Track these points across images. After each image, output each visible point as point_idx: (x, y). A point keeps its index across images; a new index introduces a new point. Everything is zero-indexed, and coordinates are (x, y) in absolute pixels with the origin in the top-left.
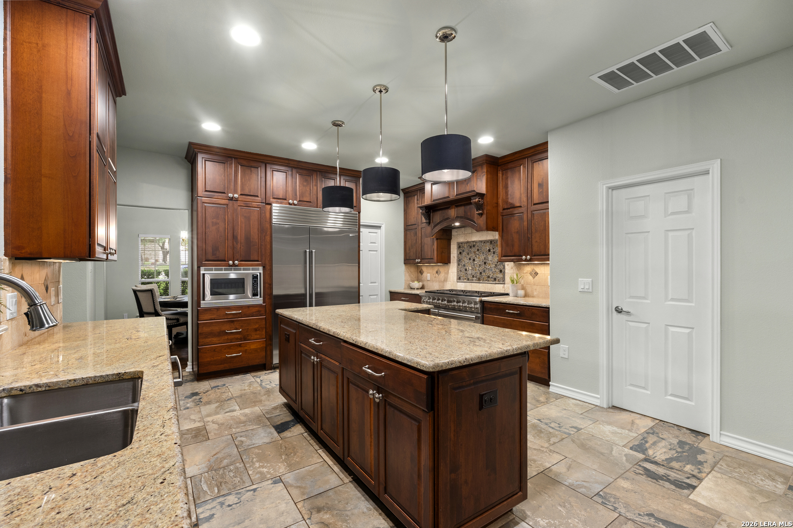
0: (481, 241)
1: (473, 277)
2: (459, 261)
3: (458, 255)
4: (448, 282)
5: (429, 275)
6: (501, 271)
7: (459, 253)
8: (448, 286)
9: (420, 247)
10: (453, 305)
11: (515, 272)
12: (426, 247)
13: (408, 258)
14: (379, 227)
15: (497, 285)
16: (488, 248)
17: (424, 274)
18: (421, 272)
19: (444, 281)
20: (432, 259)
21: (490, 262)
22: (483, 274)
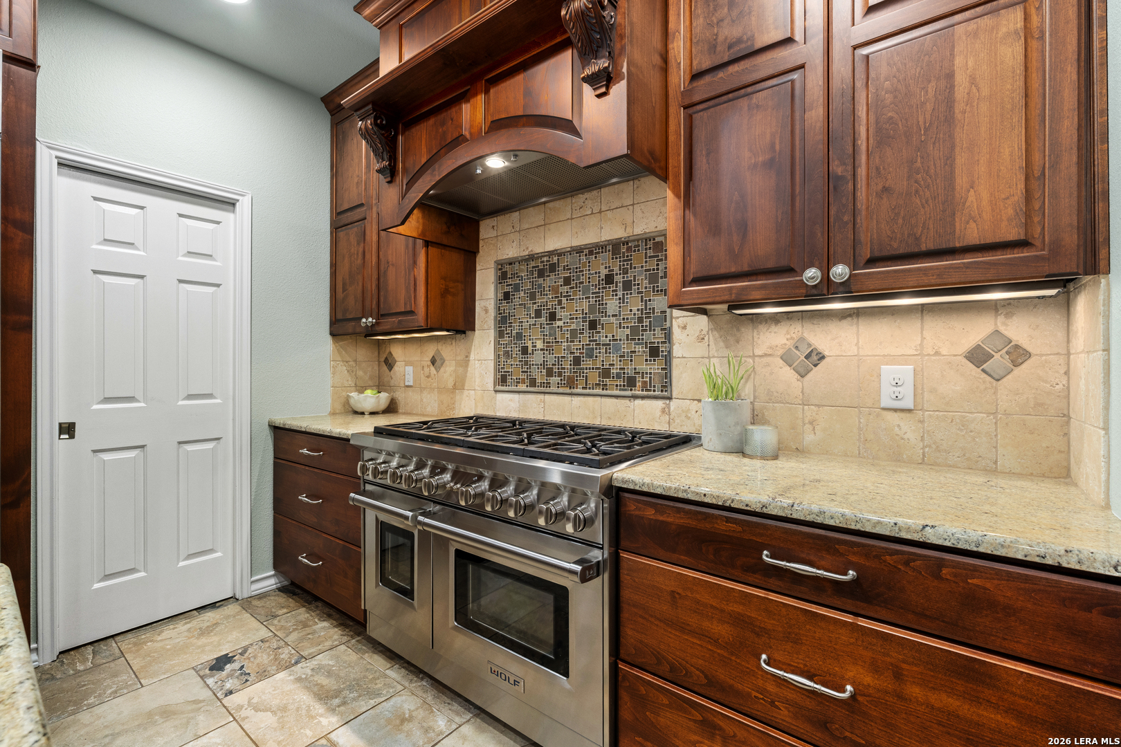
0: (579, 250)
1: (550, 373)
2: (503, 321)
3: (498, 303)
4: (466, 392)
5: (410, 369)
6: (654, 352)
7: (500, 296)
8: (467, 407)
9: (375, 276)
10: (476, 495)
11: (713, 352)
12: (391, 273)
13: (339, 316)
14: (230, 204)
15: (638, 402)
16: (604, 272)
17: (396, 368)
18: (389, 363)
19: (455, 387)
20: (411, 313)
21: (613, 319)
22: (587, 363)
